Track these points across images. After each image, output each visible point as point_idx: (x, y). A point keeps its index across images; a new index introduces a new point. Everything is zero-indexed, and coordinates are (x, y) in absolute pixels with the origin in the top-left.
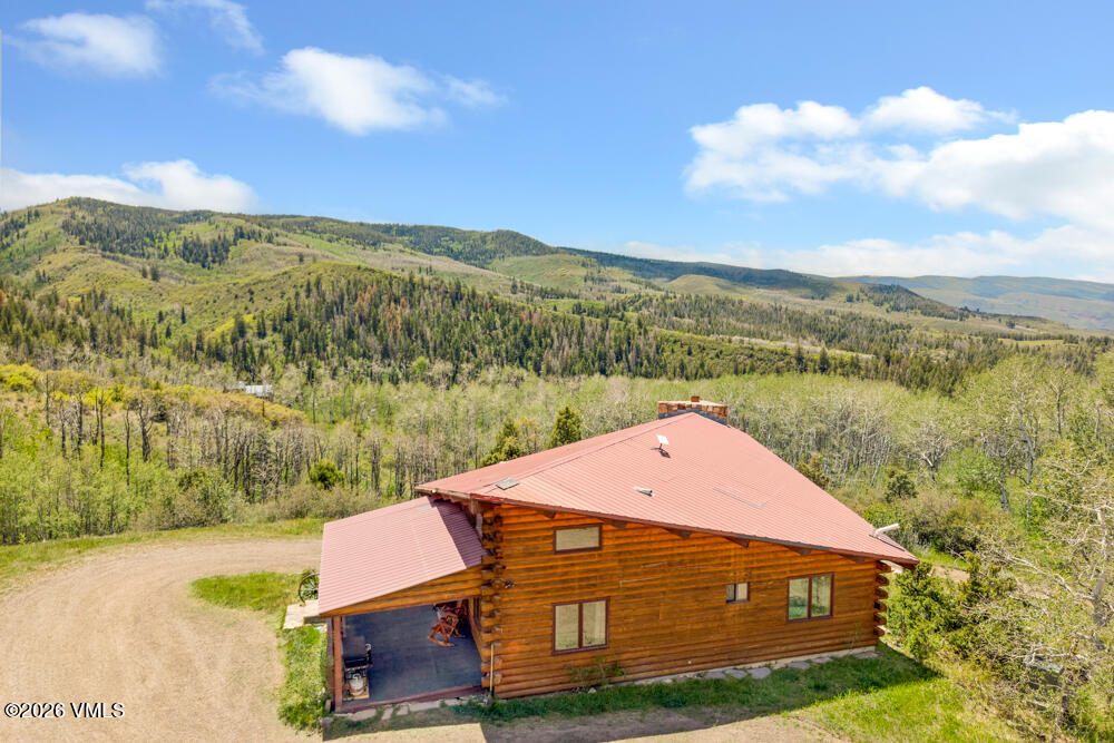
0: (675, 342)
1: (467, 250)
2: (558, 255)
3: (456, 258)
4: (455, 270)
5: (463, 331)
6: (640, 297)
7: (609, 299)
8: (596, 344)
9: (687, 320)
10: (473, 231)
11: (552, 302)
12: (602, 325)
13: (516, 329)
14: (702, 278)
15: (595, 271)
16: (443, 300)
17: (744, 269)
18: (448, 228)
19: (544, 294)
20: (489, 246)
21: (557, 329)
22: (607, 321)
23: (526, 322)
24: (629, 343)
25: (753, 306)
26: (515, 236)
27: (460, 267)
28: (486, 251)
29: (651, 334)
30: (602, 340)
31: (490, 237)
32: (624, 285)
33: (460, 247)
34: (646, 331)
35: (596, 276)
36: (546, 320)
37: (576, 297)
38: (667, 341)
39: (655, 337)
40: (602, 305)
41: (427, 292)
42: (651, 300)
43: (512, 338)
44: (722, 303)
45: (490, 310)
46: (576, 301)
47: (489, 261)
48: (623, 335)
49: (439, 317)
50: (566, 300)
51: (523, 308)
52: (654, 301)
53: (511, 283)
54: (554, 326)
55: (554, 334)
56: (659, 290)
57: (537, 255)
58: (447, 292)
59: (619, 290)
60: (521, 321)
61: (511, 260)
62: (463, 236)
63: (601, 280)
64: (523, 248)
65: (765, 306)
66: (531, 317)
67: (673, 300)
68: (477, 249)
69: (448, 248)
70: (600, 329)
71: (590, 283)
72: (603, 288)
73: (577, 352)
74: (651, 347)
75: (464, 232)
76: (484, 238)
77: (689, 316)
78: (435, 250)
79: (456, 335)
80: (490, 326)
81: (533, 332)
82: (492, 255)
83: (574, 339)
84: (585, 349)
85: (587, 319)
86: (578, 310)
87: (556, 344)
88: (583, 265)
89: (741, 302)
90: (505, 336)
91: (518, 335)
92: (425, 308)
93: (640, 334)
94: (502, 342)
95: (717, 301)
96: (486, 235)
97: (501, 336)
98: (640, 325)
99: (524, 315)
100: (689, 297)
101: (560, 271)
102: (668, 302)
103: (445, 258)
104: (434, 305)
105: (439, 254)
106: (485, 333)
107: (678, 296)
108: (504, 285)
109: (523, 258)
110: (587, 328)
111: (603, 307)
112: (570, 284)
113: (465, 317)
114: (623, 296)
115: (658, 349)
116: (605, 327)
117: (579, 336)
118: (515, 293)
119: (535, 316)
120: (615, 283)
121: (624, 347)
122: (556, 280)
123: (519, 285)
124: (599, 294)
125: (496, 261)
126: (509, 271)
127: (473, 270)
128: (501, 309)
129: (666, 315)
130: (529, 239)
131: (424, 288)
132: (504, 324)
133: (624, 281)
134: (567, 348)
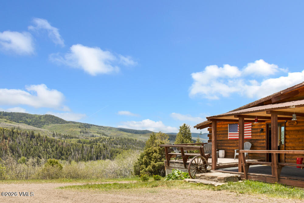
0: (117, 152)
1: (33, 121)
2: (69, 124)
3: (29, 124)
4: (29, 128)
5: (35, 150)
6: (101, 138)
7: (90, 139)
8: (89, 153)
9: (119, 146)
10: (36, 115)
11: (69, 140)
12: (90, 147)
13: (57, 149)
14: (122, 132)
15: (84, 129)
16: (26, 138)
17: (135, 130)
18: (25, 113)
19: (66, 137)
20: (42, 120)
21: (73, 149)
22: (92, 145)
23: (61, 146)
24: (101, 153)
25: (140, 142)
26: (53, 117)
27: (31, 128)
28: (41, 122)
29: (108, 150)
30: (91, 152)
31: (43, 117)
32: (95, 134)
33: (30, 120)
34: (106, 149)
35: (84, 131)
36: (69, 145)
37: (78, 138)
38: (114, 152)
39: (110, 151)
40: (88, 141)
41: (20, 135)
42: (105, 139)
43: (55, 152)
44: (129, 140)
45: (46, 142)
46: (78, 139)
47: (43, 126)
48: (98, 150)
49: (25, 145)
50: (74, 139)
51: (59, 141)
52: (106, 140)
53: (52, 133)
54: (72, 148)
55: (72, 150)
56: (107, 136)
57: (61, 124)
58: (28, 135)
59: (93, 136)
60: (59, 146)
61: (51, 126)
62: (31, 117)
63: (86, 133)
64: (56, 121)
65: (144, 141)
66: (62, 144)
67: (113, 139)
68: (38, 121)
69: (25, 121)
70: (89, 148)
71: (82, 134)
72: (87, 135)
73: (81, 157)
74: (108, 154)
75: (32, 115)
76: (40, 117)
77: (119, 144)
78: (20, 121)
79: (32, 152)
80: (46, 147)
81: (64, 150)
82: (44, 123)
83: (80, 152)
84: (84, 156)
85: (84, 145)
86: (79, 142)
87: (73, 154)
88: (80, 127)
89: (136, 140)
90: (53, 151)
91: (58, 151)
92: (18, 141)
93: (104, 150)
94: (51, 154)
95: (128, 140)
96: (41, 116)
97: (51, 151)
98: (104, 147)
99: (60, 143)
100: (118, 138)
101: (71, 129)
102: (111, 140)
103: (24, 124)
104: (22, 140)
105: (22, 123)
106: (44, 150)
107: (115, 138)
108: (49, 134)
109: (56, 125)
110: (85, 148)
111: (89, 141)
112: (75, 134)
113: (36, 144)
114: (95, 138)
115: (111, 155)
116: (92, 147)
117: (82, 151)
118: (54, 137)
119: (64, 144)
120: (91, 134)
121: (99, 154)
122: (69, 132)
123: (55, 134)
124: (86, 138)
125: (45, 126)
126: (50, 129)
127: (36, 128)
128: (51, 141)
129: (111, 144)
130: (58, 118)
131: (18, 134)
132: (52, 147)
133: (95, 133)
134: (77, 155)
